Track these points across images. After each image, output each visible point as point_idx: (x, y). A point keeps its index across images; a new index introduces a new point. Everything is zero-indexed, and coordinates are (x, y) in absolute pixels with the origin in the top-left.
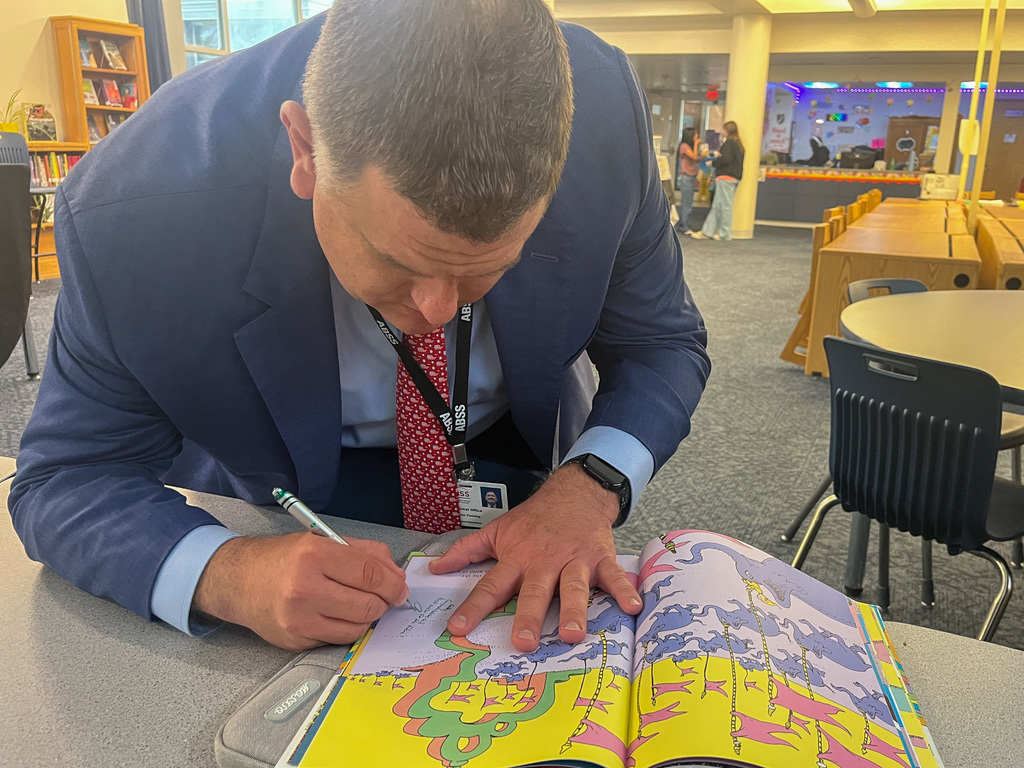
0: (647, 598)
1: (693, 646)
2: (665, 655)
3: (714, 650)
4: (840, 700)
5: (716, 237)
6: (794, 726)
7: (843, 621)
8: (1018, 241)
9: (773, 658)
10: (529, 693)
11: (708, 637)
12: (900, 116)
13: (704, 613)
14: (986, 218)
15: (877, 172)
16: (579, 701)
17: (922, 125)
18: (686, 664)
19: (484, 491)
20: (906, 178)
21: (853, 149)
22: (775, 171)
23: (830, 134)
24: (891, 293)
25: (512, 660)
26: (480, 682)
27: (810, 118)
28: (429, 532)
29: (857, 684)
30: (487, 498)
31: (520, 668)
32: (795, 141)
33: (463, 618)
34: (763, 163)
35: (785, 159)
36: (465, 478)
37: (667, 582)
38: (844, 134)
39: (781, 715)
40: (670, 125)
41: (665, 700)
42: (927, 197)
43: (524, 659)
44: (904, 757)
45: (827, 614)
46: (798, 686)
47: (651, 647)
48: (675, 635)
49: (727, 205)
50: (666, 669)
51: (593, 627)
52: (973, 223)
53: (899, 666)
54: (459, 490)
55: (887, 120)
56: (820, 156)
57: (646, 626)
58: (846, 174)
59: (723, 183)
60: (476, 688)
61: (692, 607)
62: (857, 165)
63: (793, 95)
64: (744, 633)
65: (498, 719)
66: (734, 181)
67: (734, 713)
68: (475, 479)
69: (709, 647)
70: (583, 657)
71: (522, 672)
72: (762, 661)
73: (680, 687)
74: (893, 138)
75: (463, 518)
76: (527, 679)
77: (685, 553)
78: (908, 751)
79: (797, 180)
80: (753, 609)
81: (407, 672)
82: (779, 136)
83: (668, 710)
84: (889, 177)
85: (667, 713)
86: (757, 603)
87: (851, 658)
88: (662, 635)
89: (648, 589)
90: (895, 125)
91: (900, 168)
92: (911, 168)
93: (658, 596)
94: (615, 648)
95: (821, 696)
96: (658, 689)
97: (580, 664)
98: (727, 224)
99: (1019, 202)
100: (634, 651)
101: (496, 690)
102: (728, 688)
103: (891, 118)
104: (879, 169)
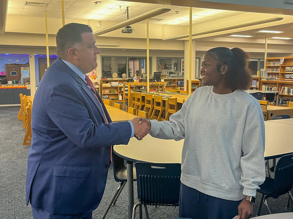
17: (19, 67)
20: (21, 86)
62: (1, 83)
74: (8, 72)
84: (15, 86)
90: (7, 67)
91: (18, 83)
92: (22, 83)
103: (6, 65)
104: (10, 84)
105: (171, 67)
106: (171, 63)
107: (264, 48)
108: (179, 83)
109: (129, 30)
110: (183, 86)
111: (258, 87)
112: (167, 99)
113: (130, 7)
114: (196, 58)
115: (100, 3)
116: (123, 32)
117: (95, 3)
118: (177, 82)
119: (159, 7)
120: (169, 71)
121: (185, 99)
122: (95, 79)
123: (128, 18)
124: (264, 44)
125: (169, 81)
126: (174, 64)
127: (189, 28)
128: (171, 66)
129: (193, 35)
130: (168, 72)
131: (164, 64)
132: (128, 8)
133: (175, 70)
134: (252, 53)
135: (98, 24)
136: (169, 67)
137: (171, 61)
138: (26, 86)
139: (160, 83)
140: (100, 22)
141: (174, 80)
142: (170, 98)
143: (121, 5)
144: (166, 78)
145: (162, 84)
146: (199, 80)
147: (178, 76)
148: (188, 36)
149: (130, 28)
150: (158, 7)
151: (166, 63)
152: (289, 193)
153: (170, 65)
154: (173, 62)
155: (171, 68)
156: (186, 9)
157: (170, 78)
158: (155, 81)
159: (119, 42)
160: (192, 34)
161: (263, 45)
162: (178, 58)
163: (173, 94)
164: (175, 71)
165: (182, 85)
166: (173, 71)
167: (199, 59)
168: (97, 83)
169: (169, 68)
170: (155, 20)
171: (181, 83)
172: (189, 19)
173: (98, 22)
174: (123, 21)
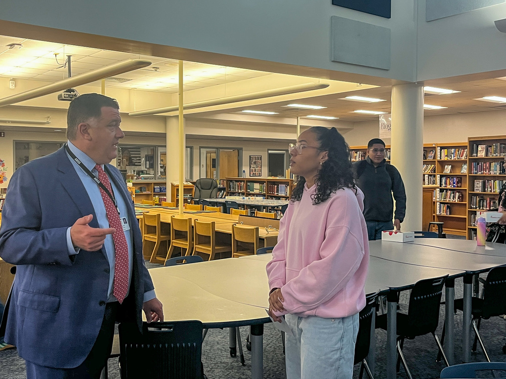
105: (140, 162)
106: (140, 154)
107: (296, 132)
108: (157, 190)
109: (71, 96)
110: (165, 195)
111: (288, 195)
112: (142, 217)
113: (74, 55)
114: (187, 147)
115: (19, 46)
116: (60, 98)
117: (10, 47)
118: (154, 188)
119: (131, 59)
120: (137, 168)
121: (174, 216)
122: (2, 182)
123: (70, 76)
124: (295, 127)
125: (140, 186)
126: (146, 157)
127: (177, 96)
128: (140, 160)
129: (185, 108)
130: (134, 171)
131: (127, 156)
132: (69, 57)
133: (148, 167)
134: (275, 141)
135: (11, 84)
136: (136, 162)
137: (140, 151)
140: (14, 80)
141: (148, 184)
142: (147, 214)
143: (57, 52)
144: (135, 181)
146: (191, 184)
147: (155, 178)
148: (177, 109)
149: (74, 92)
150: (129, 58)
151: (132, 155)
152: (363, 362)
153: (138, 158)
154: (144, 153)
155: (140, 164)
156: (172, 64)
157: (140, 181)
159: (48, 117)
160: (184, 105)
161: (293, 128)
162: (155, 146)
163: (150, 207)
164: (146, 169)
165: (162, 192)
166: (143, 168)
167: (191, 148)
169: (136, 164)
170: (116, 80)
171: (160, 190)
172: (177, 81)
173: (11, 80)
174: (62, 80)
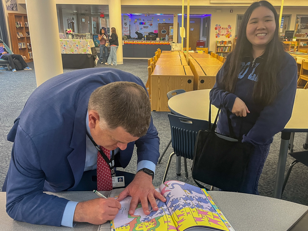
0: (166, 198)
1: (181, 206)
2: (177, 209)
3: (185, 206)
4: (207, 210)
5: (112, 64)
6: (203, 217)
7: (201, 194)
8: (201, 66)
9: (195, 205)
10: (154, 223)
11: (183, 204)
12: (161, 23)
13: (180, 199)
14: (191, 58)
15: (157, 41)
16: (165, 222)
17: (168, 26)
18: (181, 210)
19: (118, 178)
20: (165, 43)
21: (149, 34)
22: (127, 42)
23: (141, 29)
24: (177, 94)
25: (146, 217)
26: (143, 222)
27: (135, 24)
28: (104, 191)
29: (208, 206)
30: (119, 180)
31: (149, 218)
32: (131, 31)
33: (132, 211)
34: (123, 39)
35: (129, 37)
36: (114, 176)
37: (170, 194)
38: (145, 29)
39: (200, 216)
40: (89, 24)
41: (181, 218)
42: (173, 50)
43: (148, 216)
44: (219, 218)
45: (198, 193)
46: (201, 209)
47: (173, 208)
48: (177, 205)
49: (115, 54)
50: (178, 212)
51: (159, 206)
52: (188, 60)
53: (213, 201)
54: (112, 179)
55: (158, 24)
56: (140, 36)
57: (169, 204)
58: (148, 42)
59: (113, 47)
60: (142, 224)
61: (177, 198)
62: (151, 39)
63: (128, 17)
64: (188, 201)
65: (151, 229)
66: (117, 46)
67: (194, 217)
68: (116, 176)
69: (184, 206)
70: (160, 213)
71: (150, 219)
72: (194, 206)
73: (183, 215)
74: (160, 30)
75: (113, 186)
76: (151, 220)
77: (170, 186)
78: (220, 217)
79: (134, 44)
80: (188, 196)
81: (127, 225)
82: (126, 30)
83: (182, 219)
84: (161, 42)
85: (182, 220)
86: (188, 195)
87: (205, 201)
88: (174, 205)
89: (166, 196)
90: (160, 26)
91: (164, 39)
92: (167, 40)
93: (169, 197)
94: (165, 210)
95: (205, 210)
96: (178, 216)
97: (161, 215)
98: (115, 60)
99: (198, 51)
100: (169, 210)
101: (147, 224)
102: (190, 213)
103: (159, 24)
104: (158, 40)
122: (229, 37)
138: (170, 43)
139: (290, 43)
145: (293, 43)
158: (285, 41)
168: (230, 41)
